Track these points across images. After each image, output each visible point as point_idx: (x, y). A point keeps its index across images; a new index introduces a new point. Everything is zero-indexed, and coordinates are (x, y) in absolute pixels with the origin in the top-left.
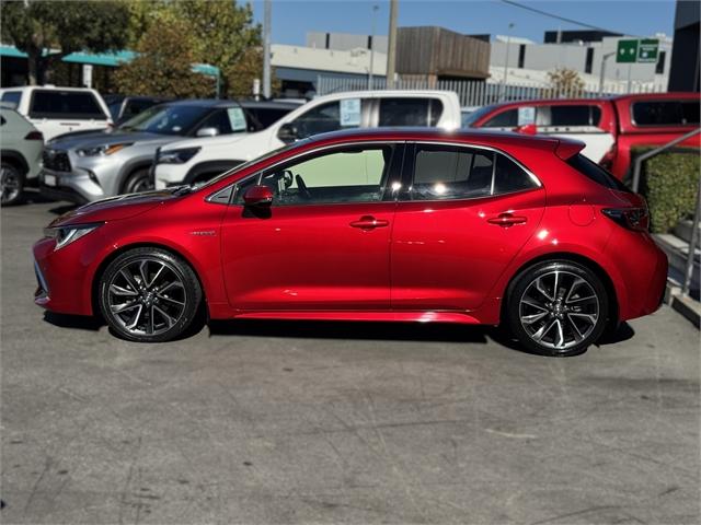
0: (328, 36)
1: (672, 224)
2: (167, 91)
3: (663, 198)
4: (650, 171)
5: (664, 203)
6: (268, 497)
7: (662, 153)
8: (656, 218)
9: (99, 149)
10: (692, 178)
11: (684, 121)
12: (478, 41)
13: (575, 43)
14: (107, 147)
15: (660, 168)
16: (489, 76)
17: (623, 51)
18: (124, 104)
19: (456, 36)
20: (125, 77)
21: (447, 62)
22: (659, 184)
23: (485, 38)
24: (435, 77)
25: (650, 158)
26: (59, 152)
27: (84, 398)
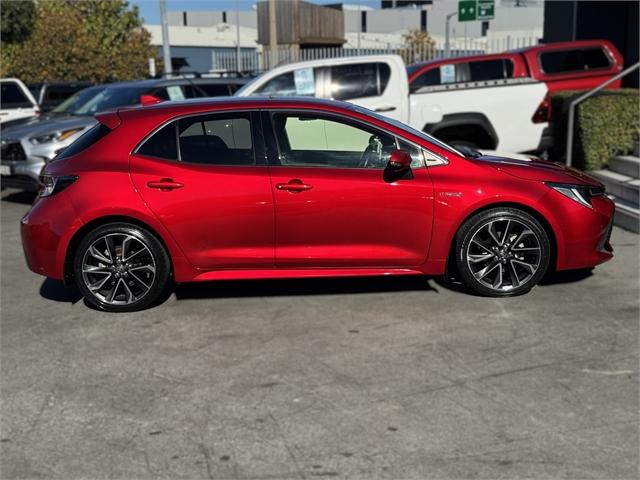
0: (185, 14)
1: (604, 160)
2: (69, 76)
3: (595, 138)
4: (582, 114)
5: (596, 142)
6: (439, 461)
7: (591, 97)
8: (590, 157)
9: (52, 136)
10: (619, 117)
11: (586, 67)
12: (332, 10)
13: (410, 7)
14: (59, 134)
15: (591, 110)
16: (345, 41)
17: (463, 11)
18: (43, 91)
19: (312, 6)
20: (26, 66)
21: (307, 32)
22: (590, 125)
23: (339, 7)
24: (297, 46)
25: (581, 102)
26: (10, 142)
27: (184, 380)
